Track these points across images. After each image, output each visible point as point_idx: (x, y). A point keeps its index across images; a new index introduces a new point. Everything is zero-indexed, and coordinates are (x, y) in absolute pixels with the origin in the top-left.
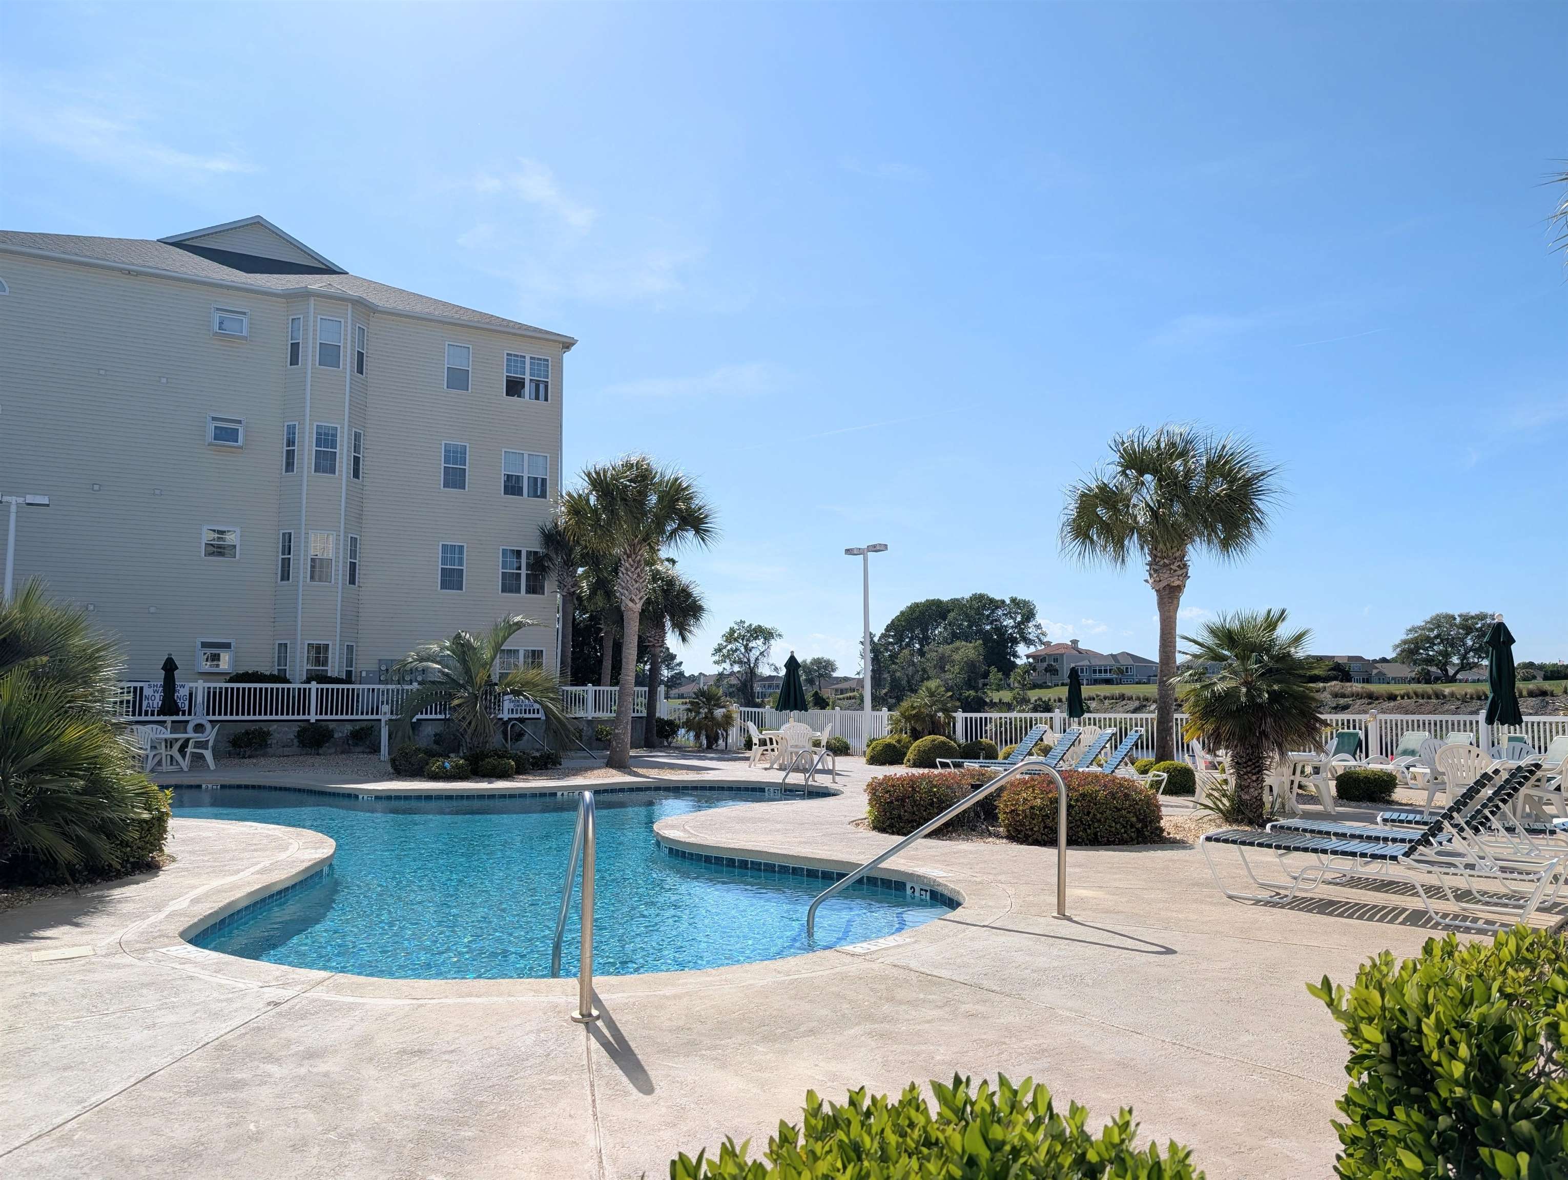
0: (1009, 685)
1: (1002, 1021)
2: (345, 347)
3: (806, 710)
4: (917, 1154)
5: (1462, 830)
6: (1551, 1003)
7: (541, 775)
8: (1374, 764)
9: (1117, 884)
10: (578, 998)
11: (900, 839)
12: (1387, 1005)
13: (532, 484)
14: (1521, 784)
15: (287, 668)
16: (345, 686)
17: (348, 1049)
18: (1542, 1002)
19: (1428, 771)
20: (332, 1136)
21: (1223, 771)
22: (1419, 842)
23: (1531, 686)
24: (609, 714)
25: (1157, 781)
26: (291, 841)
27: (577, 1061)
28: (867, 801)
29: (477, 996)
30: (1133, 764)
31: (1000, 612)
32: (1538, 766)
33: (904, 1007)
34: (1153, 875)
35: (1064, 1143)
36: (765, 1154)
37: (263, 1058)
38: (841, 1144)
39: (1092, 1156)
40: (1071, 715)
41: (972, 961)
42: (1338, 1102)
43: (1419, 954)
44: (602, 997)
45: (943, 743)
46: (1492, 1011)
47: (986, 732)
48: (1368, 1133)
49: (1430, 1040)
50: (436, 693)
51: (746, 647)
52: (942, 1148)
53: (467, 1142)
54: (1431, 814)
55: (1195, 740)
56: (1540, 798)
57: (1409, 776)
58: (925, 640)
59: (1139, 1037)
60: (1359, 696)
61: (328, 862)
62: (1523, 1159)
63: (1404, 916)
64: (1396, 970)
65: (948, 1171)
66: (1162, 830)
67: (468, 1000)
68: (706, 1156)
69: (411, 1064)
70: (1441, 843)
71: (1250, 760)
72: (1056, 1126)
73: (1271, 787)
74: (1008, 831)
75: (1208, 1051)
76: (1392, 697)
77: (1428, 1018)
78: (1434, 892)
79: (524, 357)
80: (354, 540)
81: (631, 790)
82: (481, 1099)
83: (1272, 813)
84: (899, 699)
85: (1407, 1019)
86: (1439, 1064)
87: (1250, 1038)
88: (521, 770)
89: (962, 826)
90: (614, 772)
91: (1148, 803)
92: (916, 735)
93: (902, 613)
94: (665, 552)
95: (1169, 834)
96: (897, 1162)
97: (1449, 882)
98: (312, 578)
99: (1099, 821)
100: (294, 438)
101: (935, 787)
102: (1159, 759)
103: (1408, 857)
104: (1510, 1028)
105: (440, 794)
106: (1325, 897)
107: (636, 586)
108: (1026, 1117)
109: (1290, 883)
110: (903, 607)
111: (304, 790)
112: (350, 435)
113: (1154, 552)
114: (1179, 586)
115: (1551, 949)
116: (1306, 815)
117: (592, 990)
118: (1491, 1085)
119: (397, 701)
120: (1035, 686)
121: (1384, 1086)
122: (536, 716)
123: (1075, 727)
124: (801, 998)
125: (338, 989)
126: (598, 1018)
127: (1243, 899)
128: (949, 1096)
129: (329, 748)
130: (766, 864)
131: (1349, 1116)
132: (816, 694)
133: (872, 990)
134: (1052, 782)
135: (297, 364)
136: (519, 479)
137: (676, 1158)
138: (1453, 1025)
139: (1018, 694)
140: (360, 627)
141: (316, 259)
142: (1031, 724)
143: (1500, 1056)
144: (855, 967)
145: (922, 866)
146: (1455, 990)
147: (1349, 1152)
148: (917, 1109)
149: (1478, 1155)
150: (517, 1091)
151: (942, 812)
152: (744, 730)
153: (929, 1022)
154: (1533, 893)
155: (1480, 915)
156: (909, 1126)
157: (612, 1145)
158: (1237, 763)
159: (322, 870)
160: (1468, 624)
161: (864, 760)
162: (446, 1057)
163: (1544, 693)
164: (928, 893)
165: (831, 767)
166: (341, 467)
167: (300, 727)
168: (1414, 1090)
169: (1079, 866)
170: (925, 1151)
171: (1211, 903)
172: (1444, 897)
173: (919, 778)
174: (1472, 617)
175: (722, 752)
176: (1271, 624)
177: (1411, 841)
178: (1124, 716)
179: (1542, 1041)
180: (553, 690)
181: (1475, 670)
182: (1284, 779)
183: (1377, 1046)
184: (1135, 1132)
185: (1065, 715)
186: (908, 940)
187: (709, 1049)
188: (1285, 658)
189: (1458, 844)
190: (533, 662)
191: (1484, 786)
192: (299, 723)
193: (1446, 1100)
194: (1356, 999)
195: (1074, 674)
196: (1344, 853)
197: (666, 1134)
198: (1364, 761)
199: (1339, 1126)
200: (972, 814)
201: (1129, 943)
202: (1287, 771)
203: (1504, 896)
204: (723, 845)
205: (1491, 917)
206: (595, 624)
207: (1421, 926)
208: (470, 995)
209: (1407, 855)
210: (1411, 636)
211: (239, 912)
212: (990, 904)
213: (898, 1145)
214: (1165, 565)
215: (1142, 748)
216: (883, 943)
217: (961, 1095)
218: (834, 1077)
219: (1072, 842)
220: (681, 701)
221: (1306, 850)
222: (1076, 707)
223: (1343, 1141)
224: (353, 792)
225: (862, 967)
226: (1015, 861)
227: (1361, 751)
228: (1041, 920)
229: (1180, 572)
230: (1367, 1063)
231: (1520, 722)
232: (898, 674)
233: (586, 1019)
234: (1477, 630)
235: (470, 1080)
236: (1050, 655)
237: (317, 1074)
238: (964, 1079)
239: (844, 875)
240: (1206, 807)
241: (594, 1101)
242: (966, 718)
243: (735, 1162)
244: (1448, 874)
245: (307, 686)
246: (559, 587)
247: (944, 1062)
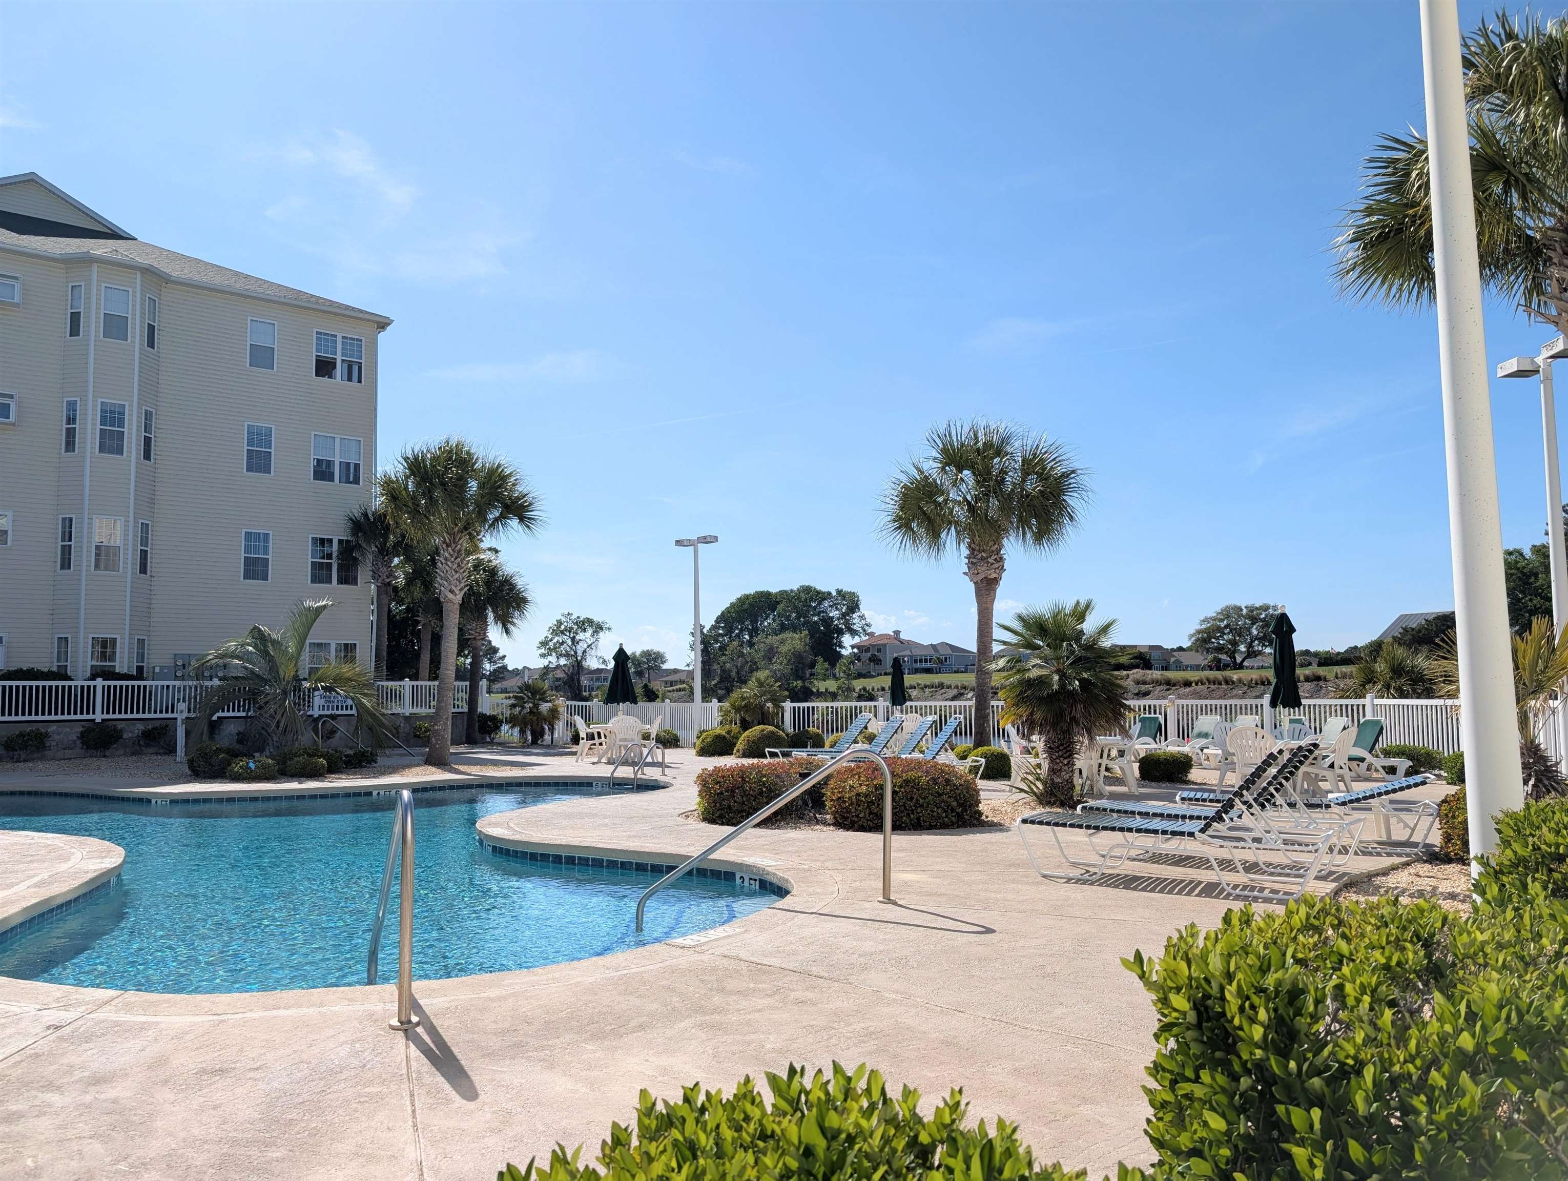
0: (834, 676)
1: (831, 1006)
2: (134, 319)
3: (636, 703)
4: (753, 1148)
5: (1250, 806)
6: (1337, 966)
7: (355, 774)
8: (1172, 747)
9: (939, 867)
10: (396, 1004)
11: (729, 829)
12: (1194, 975)
13: (344, 470)
14: (1301, 763)
15: (68, 664)
16: (136, 683)
17: (140, 1072)
18: (1329, 965)
19: (1220, 752)
20: (122, 1166)
21: (1037, 755)
22: (1213, 819)
23: (1307, 671)
24: (428, 711)
25: (975, 767)
26: (73, 850)
27: (396, 1071)
28: (697, 793)
29: (285, 1008)
30: (953, 750)
31: (826, 604)
32: (1316, 746)
33: (734, 998)
34: (972, 858)
35: (897, 1127)
36: (597, 1158)
37: (43, 1087)
38: (675, 1143)
39: (924, 1138)
40: (894, 703)
41: (801, 948)
42: (1147, 1068)
43: (1220, 925)
44: (422, 1002)
45: (772, 732)
46: (1287, 976)
47: (813, 722)
48: (1176, 1096)
49: (1232, 1006)
50: (239, 689)
51: (573, 639)
52: (778, 1141)
53: (274, 1164)
54: (1223, 792)
55: (1010, 725)
56: (1317, 775)
57: (1203, 757)
58: (754, 632)
59: (961, 1015)
60: (1158, 683)
61: (116, 871)
62: (1316, 1114)
63: (1199, 888)
64: (1201, 942)
65: (784, 1164)
66: (980, 814)
67: (275, 1013)
68: (535, 1164)
69: (211, 1084)
70: (1232, 819)
71: (1062, 745)
72: (889, 1110)
73: (1080, 770)
74: (835, 818)
75: (1026, 1025)
76: (1188, 684)
77: (1230, 985)
78: (1226, 865)
79: (336, 336)
80: (145, 527)
81: (452, 788)
82: (291, 1117)
83: (1082, 795)
84: (729, 691)
85: (1211, 987)
86: (1241, 1028)
87: (1064, 1010)
88: (335, 768)
89: (790, 815)
90: (433, 769)
91: (967, 788)
92: (745, 725)
93: (732, 605)
94: (487, 541)
95: (987, 817)
96: (733, 1157)
97: (1241, 855)
98: (97, 566)
99: (922, 806)
100: (75, 415)
101: (765, 776)
102: (977, 745)
103: (1204, 833)
104: (1303, 991)
105: (244, 795)
106: (1129, 873)
107: (456, 576)
108: (860, 1104)
109: (1100, 861)
110: (733, 599)
111: (88, 796)
112: (139, 413)
113: (973, 545)
114: (995, 579)
115: (1334, 915)
116: (1113, 796)
117: (411, 995)
118: (1286, 1046)
119: (195, 698)
120: (860, 676)
121: (1191, 1052)
122: (349, 712)
123: (898, 714)
124: (631, 994)
125: (128, 1007)
126: (418, 1024)
127: (1057, 878)
128: (784, 1087)
129: (116, 749)
130: (593, 859)
131: (1157, 1081)
132: (646, 686)
133: (702, 981)
134: (876, 769)
135: (78, 335)
136: (329, 463)
137: (504, 1170)
138: (1253, 990)
139: (844, 683)
140: (152, 620)
141: (100, 223)
142: (854, 714)
143: (1295, 1017)
144: (685, 960)
145: (751, 856)
146: (1254, 958)
147: (1159, 1116)
148: (753, 1103)
149: (1276, 1112)
150: (329, 1106)
151: (771, 801)
152: (571, 725)
153: (759, 1011)
154: (1312, 863)
155: (1267, 885)
156: (744, 1120)
157: (434, 1157)
158: (1050, 748)
159: (109, 882)
160: (1253, 615)
161: (694, 752)
162: (252, 1074)
163: (1318, 678)
164: (757, 883)
165: (660, 760)
166: (130, 447)
167: (83, 727)
168: (1218, 1054)
169: (903, 851)
170: (761, 1144)
171: (1027, 883)
172: (1235, 870)
173: (749, 767)
174: (1257, 609)
175: (547, 747)
176: (1080, 614)
177: (1206, 818)
178: (943, 703)
179: (1329, 1001)
180: (368, 685)
181: (1259, 657)
182: (1092, 762)
183: (1184, 1014)
184: (965, 1112)
185: (888, 704)
186: (738, 930)
187: (536, 1050)
188: (1091, 646)
189: (1247, 820)
190: (345, 656)
191: (1270, 765)
192: (83, 723)
193: (1246, 1061)
194: (1165, 970)
195: (897, 663)
196: (1147, 831)
197: (492, 1141)
198: (1164, 744)
199: (1149, 1092)
200: (800, 803)
201: (950, 924)
202: (1095, 755)
203: (1287, 866)
204: (547, 842)
205: (1276, 886)
206: (413, 616)
207: (1216, 897)
208: (277, 1007)
209: (1203, 831)
210: (1204, 626)
211: (12, 929)
212: (818, 891)
213: (734, 1140)
214: (983, 559)
215: (961, 734)
216: (712, 934)
217: (795, 1085)
218: (664, 1071)
219: (898, 827)
220: (504, 695)
221: (1113, 829)
222: (899, 696)
223: (1153, 1106)
224: (144, 796)
225: (692, 959)
226: (842, 848)
227: (1161, 735)
228: (867, 905)
229: (996, 565)
230: (1175, 1030)
231: (1299, 704)
232: (728, 665)
233: (405, 1027)
234: (1261, 620)
235: (278, 1098)
236: (873, 646)
237: (105, 1101)
238: (799, 1070)
239: (674, 868)
240: (1022, 790)
241: (414, 1111)
242: (794, 708)
243: (566, 1169)
244: (1237, 847)
245: (92, 683)
246: (374, 577)
247: (774, 1050)
